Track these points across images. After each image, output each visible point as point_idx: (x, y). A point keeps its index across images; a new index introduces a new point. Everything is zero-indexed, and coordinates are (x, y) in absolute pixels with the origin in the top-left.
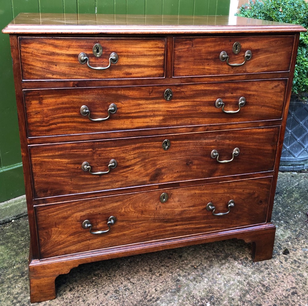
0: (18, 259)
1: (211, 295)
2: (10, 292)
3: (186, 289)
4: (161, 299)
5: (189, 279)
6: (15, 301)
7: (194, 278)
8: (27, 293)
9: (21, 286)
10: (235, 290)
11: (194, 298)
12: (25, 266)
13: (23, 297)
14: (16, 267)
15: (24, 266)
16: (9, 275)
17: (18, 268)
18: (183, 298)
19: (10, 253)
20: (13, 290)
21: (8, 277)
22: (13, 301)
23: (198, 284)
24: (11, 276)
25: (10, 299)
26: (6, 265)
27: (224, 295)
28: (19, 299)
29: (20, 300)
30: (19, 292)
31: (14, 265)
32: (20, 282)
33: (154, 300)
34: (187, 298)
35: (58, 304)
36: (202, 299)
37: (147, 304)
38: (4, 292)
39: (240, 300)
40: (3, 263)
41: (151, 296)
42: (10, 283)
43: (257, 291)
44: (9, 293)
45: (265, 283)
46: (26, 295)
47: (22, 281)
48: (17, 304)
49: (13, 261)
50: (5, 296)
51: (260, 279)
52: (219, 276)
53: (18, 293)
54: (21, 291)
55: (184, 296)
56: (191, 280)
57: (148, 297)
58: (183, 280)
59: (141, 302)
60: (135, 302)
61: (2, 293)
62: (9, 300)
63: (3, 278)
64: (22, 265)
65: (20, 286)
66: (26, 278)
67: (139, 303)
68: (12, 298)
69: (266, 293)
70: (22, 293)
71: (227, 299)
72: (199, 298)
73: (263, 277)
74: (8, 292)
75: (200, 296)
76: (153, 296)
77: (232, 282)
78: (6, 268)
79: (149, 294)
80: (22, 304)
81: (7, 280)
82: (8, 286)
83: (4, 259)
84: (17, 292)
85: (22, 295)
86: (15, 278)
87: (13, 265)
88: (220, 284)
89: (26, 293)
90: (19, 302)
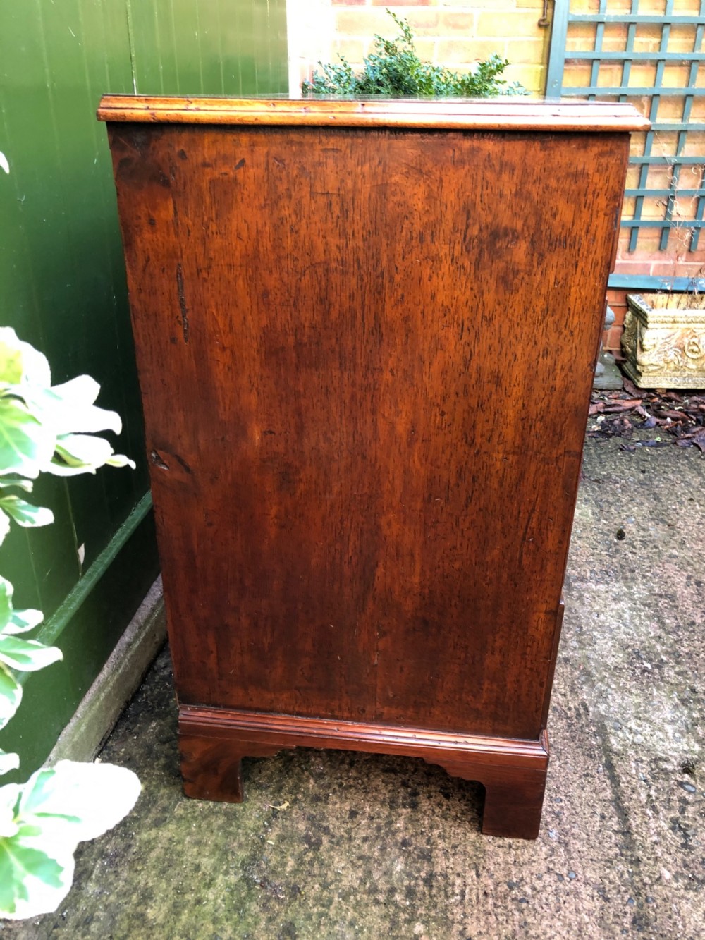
0: (250, 823)
1: (630, 650)
2: (343, 890)
3: (593, 664)
4: (587, 702)
5: (575, 648)
6: (381, 898)
7: (579, 642)
8: (380, 865)
9: (345, 862)
10: (644, 623)
11: (621, 669)
12: (288, 823)
13: (386, 878)
14: (272, 840)
15: (286, 826)
16: (284, 865)
17: (281, 838)
18: (609, 680)
19: (210, 824)
20: (343, 883)
21: (288, 870)
22: (377, 902)
23: (597, 647)
24: (291, 863)
25: (366, 902)
26: (242, 854)
27: (643, 638)
28: (382, 885)
29: (388, 886)
30: (360, 875)
31: (263, 841)
32: (330, 857)
33: (582, 711)
34: (614, 675)
35: (465, 834)
36: (631, 663)
37: (583, 725)
38: (331, 901)
39: (668, 633)
40: (230, 854)
41: (570, 709)
42: (315, 876)
43: (666, 607)
44: (343, 895)
45: (657, 590)
46: (383, 867)
47: (332, 853)
48: (394, 899)
49: (247, 834)
50: (345, 907)
51: (644, 589)
52: (602, 617)
53: (363, 881)
54: (360, 869)
55: (607, 676)
56: (579, 648)
57: (568, 713)
58: (571, 653)
59: (573, 727)
60: (568, 734)
61: (332, 907)
62: (367, 905)
63: (283, 881)
64: (280, 826)
65: (343, 865)
66: (330, 841)
67: (572, 731)
68: (365, 896)
69: (677, 604)
70: (369, 873)
71: (653, 642)
72: (626, 666)
73: (644, 584)
74: (340, 894)
75: (623, 661)
76: (572, 706)
77: (626, 615)
78: (253, 858)
79: (565, 709)
80: (404, 888)
81: (294, 877)
82: (320, 885)
83: (216, 845)
84: (357, 878)
85: (376, 875)
86: (307, 859)
87: (257, 840)
88: (619, 628)
89: (376, 865)
90: (392, 891)
